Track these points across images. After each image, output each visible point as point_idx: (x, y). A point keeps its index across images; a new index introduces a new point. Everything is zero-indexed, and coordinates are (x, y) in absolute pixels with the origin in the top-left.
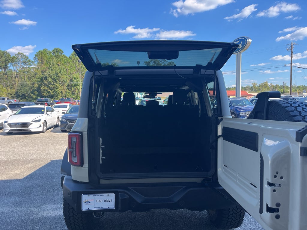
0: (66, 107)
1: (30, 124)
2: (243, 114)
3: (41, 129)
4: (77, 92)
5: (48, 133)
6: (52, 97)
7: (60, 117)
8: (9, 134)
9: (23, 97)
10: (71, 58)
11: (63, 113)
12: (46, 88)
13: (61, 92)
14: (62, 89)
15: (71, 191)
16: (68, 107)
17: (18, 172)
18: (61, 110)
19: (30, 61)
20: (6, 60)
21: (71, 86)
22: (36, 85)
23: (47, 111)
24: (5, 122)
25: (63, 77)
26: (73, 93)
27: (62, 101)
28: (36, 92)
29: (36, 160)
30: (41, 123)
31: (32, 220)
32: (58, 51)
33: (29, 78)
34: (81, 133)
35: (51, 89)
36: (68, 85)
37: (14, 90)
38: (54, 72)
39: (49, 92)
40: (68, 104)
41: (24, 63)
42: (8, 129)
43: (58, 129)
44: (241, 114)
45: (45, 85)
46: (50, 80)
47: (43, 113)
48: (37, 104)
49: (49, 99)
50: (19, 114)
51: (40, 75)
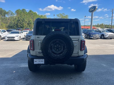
0: (27, 31)
1: (15, 37)
2: (92, 35)
3: (18, 39)
4: (31, 26)
5: (21, 41)
6: (22, 27)
7: (25, 35)
8: (7, 40)
9: (11, 27)
10: (29, 13)
11: (26, 34)
12: (20, 24)
13: (25, 26)
14: (25, 25)
15: (31, 58)
16: (28, 31)
17: (12, 53)
18: (26, 32)
19: (13, 13)
20: (5, 13)
21: (29, 24)
22: (16, 23)
23: (21, 33)
24: (6, 36)
25: (26, 20)
26: (30, 26)
27: (26, 29)
28: (16, 26)
29: (18, 49)
30: (19, 37)
31: (18, 68)
32: (24, 10)
33: (13, 20)
34: (34, 40)
35: (22, 25)
36: (28, 23)
37: (8, 25)
38: (22, 18)
39: (21, 26)
40: (28, 30)
41: (11, 14)
42: (7, 39)
43: (25, 39)
44: (91, 35)
45: (19, 23)
46: (21, 21)
47: (19, 33)
48: (17, 30)
49: (21, 28)
50: (11, 33)
51: (17, 19)
